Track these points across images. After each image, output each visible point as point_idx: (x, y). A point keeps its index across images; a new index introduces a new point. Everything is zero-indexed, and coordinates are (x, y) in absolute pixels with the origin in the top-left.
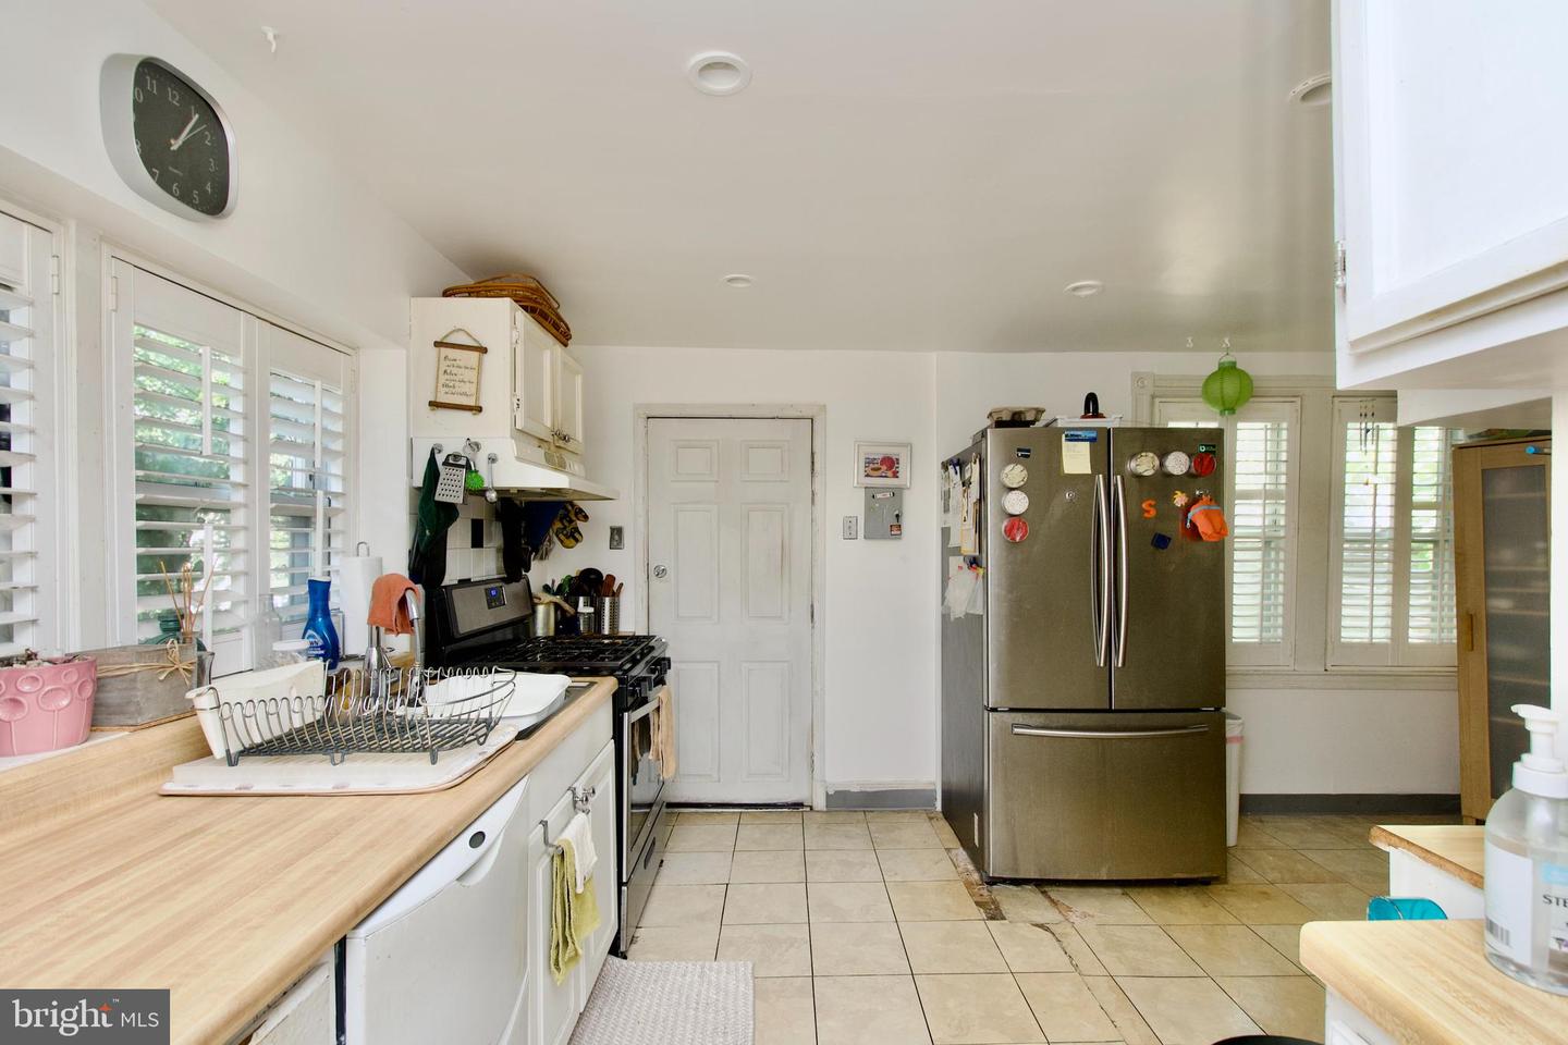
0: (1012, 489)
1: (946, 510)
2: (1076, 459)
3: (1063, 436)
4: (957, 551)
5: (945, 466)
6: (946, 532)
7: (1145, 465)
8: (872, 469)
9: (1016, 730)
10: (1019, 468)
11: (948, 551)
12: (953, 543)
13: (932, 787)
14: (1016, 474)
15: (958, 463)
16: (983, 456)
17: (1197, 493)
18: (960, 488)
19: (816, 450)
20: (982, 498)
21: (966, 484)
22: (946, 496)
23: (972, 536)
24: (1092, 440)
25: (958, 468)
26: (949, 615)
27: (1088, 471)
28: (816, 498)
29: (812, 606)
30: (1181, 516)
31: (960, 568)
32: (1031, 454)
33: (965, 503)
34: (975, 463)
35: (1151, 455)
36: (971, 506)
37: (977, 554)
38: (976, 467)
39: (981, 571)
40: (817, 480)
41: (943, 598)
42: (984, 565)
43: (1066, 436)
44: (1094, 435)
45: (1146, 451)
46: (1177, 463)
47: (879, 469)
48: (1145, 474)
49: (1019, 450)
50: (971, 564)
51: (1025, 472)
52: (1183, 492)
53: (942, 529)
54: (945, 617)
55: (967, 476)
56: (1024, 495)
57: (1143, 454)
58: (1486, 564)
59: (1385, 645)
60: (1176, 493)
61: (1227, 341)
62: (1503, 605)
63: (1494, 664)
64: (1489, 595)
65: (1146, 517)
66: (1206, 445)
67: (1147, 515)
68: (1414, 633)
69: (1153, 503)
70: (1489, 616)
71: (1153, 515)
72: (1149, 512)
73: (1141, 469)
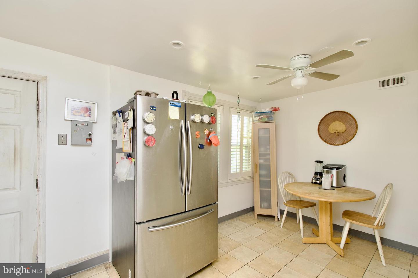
0: (148, 123)
1: (115, 132)
2: (174, 113)
3: (169, 103)
4: (121, 150)
5: (114, 114)
6: (114, 142)
7: (197, 118)
8: (76, 112)
9: (150, 230)
10: (152, 114)
11: (116, 150)
12: (118, 146)
13: (107, 252)
14: (150, 117)
15: (121, 112)
16: (135, 108)
17: (211, 129)
18: (122, 123)
19: (41, 98)
20: (134, 128)
21: (125, 121)
22: (115, 127)
23: (129, 144)
24: (179, 107)
25: (121, 114)
26: (117, 180)
27: (178, 118)
28: (40, 123)
29: (37, 180)
30: (206, 137)
31: (122, 158)
32: (156, 109)
33: (124, 130)
34: (130, 110)
35: (199, 115)
36: (128, 131)
37: (131, 152)
38: (131, 113)
39: (133, 160)
40: (41, 114)
41: (113, 173)
42: (135, 157)
43: (170, 103)
44: (180, 104)
45: (198, 113)
46: (206, 119)
47: (80, 112)
48: (197, 122)
49: (151, 107)
50: (128, 157)
51: (154, 116)
52: (207, 129)
53: (113, 141)
54: (114, 181)
55: (126, 117)
56: (154, 126)
57: (197, 114)
58: (259, 152)
59: (239, 173)
60: (206, 129)
61: (209, 85)
62: (262, 161)
63: (260, 176)
64: (259, 159)
65: (197, 138)
66: (213, 114)
67: (197, 137)
68: (243, 169)
69: (199, 132)
70: (259, 164)
71: (199, 137)
72: (198, 135)
73: (196, 120)
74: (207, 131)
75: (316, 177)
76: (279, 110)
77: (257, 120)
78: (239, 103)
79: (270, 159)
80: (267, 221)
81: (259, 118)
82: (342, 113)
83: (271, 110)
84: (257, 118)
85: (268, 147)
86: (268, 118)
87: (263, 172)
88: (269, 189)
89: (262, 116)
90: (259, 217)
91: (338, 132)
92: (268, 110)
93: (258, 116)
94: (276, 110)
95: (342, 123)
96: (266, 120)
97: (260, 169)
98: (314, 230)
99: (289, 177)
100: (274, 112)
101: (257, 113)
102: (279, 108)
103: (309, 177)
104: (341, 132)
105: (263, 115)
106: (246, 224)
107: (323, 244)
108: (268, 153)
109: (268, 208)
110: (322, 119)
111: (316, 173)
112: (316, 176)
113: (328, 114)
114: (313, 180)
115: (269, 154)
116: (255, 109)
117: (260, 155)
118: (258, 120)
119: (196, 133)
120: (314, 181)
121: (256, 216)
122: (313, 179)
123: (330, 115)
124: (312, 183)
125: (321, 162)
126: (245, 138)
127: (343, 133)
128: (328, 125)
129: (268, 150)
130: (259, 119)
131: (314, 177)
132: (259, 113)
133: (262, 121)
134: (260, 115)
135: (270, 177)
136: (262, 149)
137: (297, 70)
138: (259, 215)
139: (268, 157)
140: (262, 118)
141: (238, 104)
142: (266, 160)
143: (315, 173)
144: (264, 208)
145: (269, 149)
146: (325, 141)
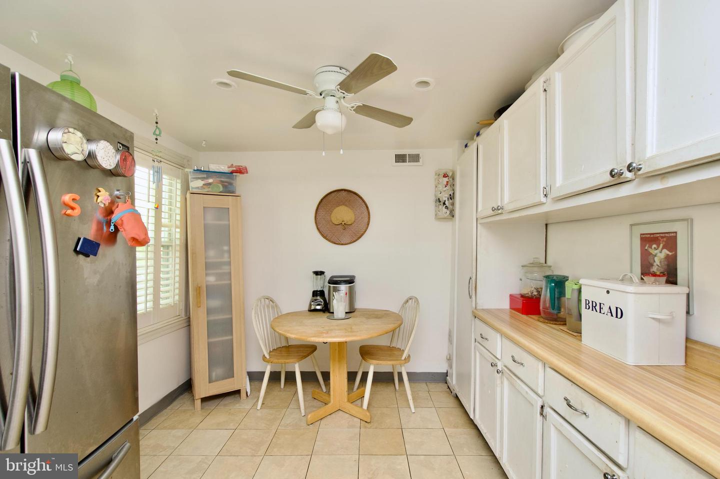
7: (73, 143)
17: (118, 190)
30: (102, 216)
35: (80, 134)
45: (74, 128)
46: (106, 155)
48: (73, 158)
52: (106, 190)
57: (71, 130)
58: (206, 258)
59: (150, 312)
60: (100, 189)
61: (70, 58)
62: (212, 279)
63: (209, 311)
64: (207, 275)
65: (69, 215)
66: (123, 145)
67: (69, 212)
68: (162, 302)
69: (77, 197)
70: (207, 286)
71: (77, 212)
72: (73, 208)
73: (69, 149)
74: (104, 197)
75: (316, 300)
76: (247, 173)
77: (198, 188)
78: (158, 137)
79: (230, 273)
80: (225, 405)
81: (203, 182)
82: (349, 193)
83: (231, 169)
84: (200, 183)
85: (226, 248)
86: (224, 186)
87: (215, 303)
88: (229, 338)
89: (210, 181)
90: (205, 404)
91: (345, 224)
92: (224, 168)
93: (202, 179)
94: (241, 171)
95: (350, 210)
96: (221, 189)
97: (208, 296)
98: (316, 393)
99: (268, 307)
100: (238, 174)
101: (198, 170)
102: (246, 169)
103: (304, 300)
104: (349, 224)
105: (211, 177)
106: (179, 433)
107: (336, 413)
108: (226, 259)
109: (226, 378)
110: (322, 200)
111: (315, 294)
112: (315, 298)
113: (331, 193)
114: (310, 305)
115: (229, 263)
116: (188, 161)
117: (208, 266)
118: (202, 187)
119: (67, 198)
120: (313, 307)
121: (198, 403)
122: (312, 303)
123: (333, 195)
124: (310, 311)
125: (322, 273)
126: (165, 226)
127: (351, 225)
128: (330, 212)
129: (226, 255)
130: (204, 185)
131: (312, 300)
132: (204, 171)
133: (210, 189)
134: (205, 176)
135: (230, 311)
136: (212, 253)
137: (328, 95)
138: (205, 400)
139: (225, 269)
140: (210, 184)
141: (157, 139)
142: (220, 276)
143: (314, 292)
144: (216, 380)
145: (229, 252)
146: (325, 237)
